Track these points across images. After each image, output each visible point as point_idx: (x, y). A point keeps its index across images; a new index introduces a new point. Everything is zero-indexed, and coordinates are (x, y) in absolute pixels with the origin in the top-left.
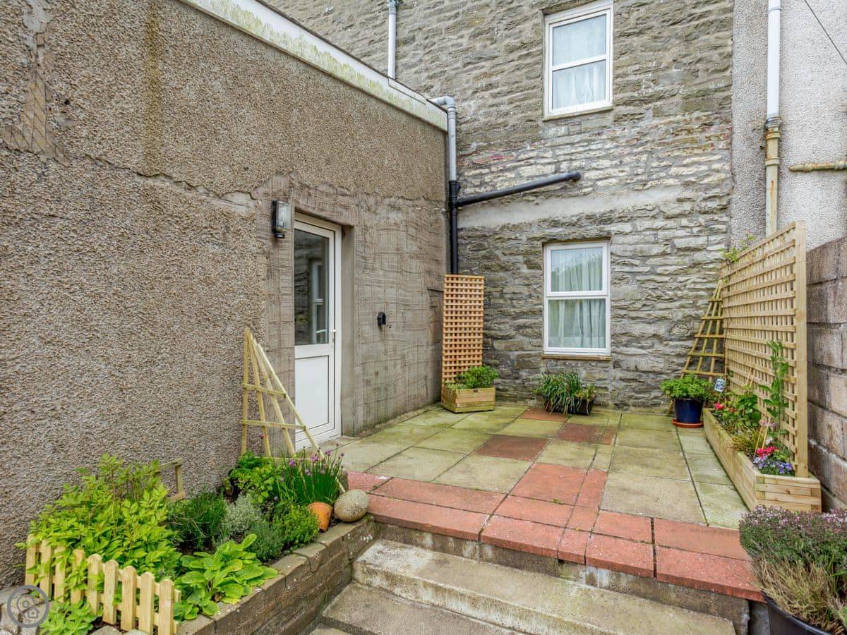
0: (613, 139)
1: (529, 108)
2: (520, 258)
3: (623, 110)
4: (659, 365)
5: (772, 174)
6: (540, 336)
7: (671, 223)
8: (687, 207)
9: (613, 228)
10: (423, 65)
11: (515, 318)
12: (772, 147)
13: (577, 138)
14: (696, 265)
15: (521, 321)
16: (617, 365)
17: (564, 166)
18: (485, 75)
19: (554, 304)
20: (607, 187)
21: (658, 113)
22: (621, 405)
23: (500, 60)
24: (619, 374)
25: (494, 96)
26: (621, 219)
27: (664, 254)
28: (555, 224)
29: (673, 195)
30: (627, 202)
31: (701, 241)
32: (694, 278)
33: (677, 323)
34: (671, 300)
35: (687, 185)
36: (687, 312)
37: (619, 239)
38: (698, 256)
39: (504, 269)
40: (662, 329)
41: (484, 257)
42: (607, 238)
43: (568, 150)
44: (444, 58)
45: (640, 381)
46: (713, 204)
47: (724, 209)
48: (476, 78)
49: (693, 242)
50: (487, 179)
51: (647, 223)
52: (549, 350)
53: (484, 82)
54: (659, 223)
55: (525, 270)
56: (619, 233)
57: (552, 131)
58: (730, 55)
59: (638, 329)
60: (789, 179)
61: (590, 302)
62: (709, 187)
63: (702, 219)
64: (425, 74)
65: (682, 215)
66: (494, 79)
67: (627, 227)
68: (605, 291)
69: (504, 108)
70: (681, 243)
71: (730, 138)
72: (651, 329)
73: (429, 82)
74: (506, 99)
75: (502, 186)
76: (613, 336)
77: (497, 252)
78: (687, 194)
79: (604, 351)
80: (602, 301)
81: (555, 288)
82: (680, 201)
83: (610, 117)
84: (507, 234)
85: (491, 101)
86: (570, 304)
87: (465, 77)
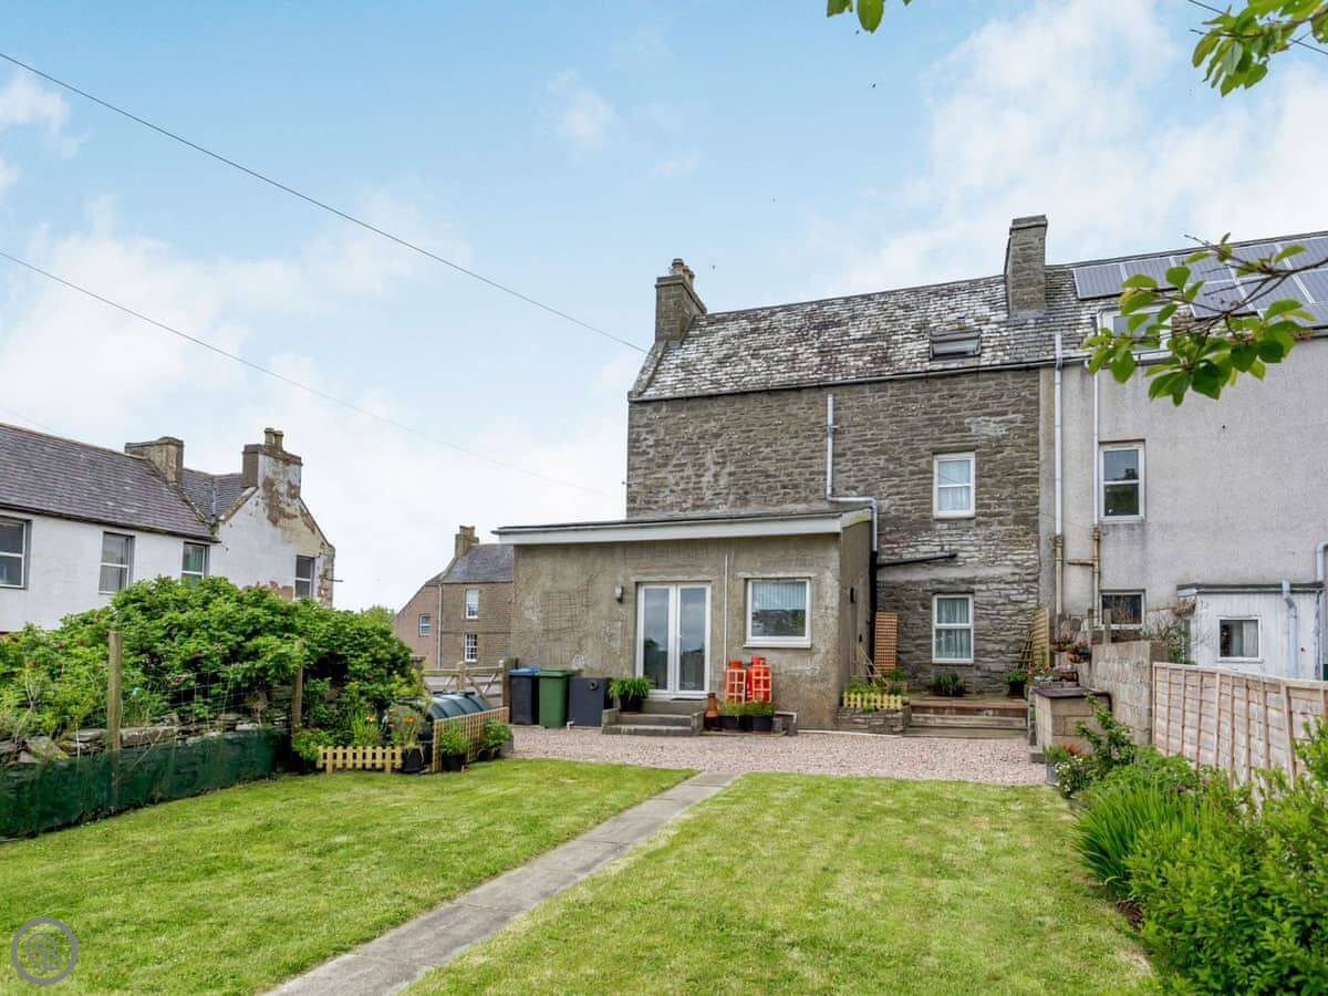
0: (976, 535)
1: (924, 510)
2: (918, 602)
3: (981, 518)
4: (1002, 667)
5: (1059, 564)
6: (930, 651)
7: (1007, 586)
8: (1017, 577)
9: (976, 587)
10: (852, 473)
11: (913, 640)
12: (1059, 550)
13: (955, 532)
14: (1022, 611)
15: (918, 642)
16: (978, 668)
17: (946, 548)
18: (895, 486)
19: (939, 631)
20: (972, 563)
21: (1001, 523)
22: (980, 692)
23: (906, 478)
24: (979, 674)
25: (902, 499)
26: (980, 582)
27: (1004, 604)
28: (941, 582)
29: (1009, 570)
30: (983, 572)
31: (1025, 597)
32: (1021, 618)
33: (1010, 644)
34: (1008, 630)
35: (1017, 566)
36: (1018, 637)
37: (980, 594)
38: (1023, 606)
39: (908, 609)
40: (1003, 648)
41: (894, 600)
42: (972, 592)
43: (949, 538)
44: (867, 470)
45: (990, 676)
46: (1029, 578)
47: (1036, 580)
48: (890, 487)
49: (1020, 598)
50: (896, 550)
51: (995, 586)
52: (935, 660)
53: (895, 490)
54: (1002, 586)
55: (921, 610)
56: (979, 590)
57: (939, 526)
58: (1038, 497)
59: (990, 647)
60: (1067, 567)
61: (961, 630)
62: (1028, 568)
63: (1024, 585)
64: (853, 479)
65: (1014, 582)
66: (901, 489)
67: (984, 587)
68: (970, 624)
69: (908, 508)
70: (1013, 598)
71: (1038, 542)
72: (997, 647)
73: (857, 485)
74: (909, 502)
75: (907, 556)
76: (975, 651)
77: (904, 598)
78: (1017, 571)
79: (970, 661)
80: (969, 630)
81: (939, 621)
82: (1014, 574)
83: (974, 522)
84: (910, 587)
85: (899, 502)
86: (949, 631)
87: (882, 485)
